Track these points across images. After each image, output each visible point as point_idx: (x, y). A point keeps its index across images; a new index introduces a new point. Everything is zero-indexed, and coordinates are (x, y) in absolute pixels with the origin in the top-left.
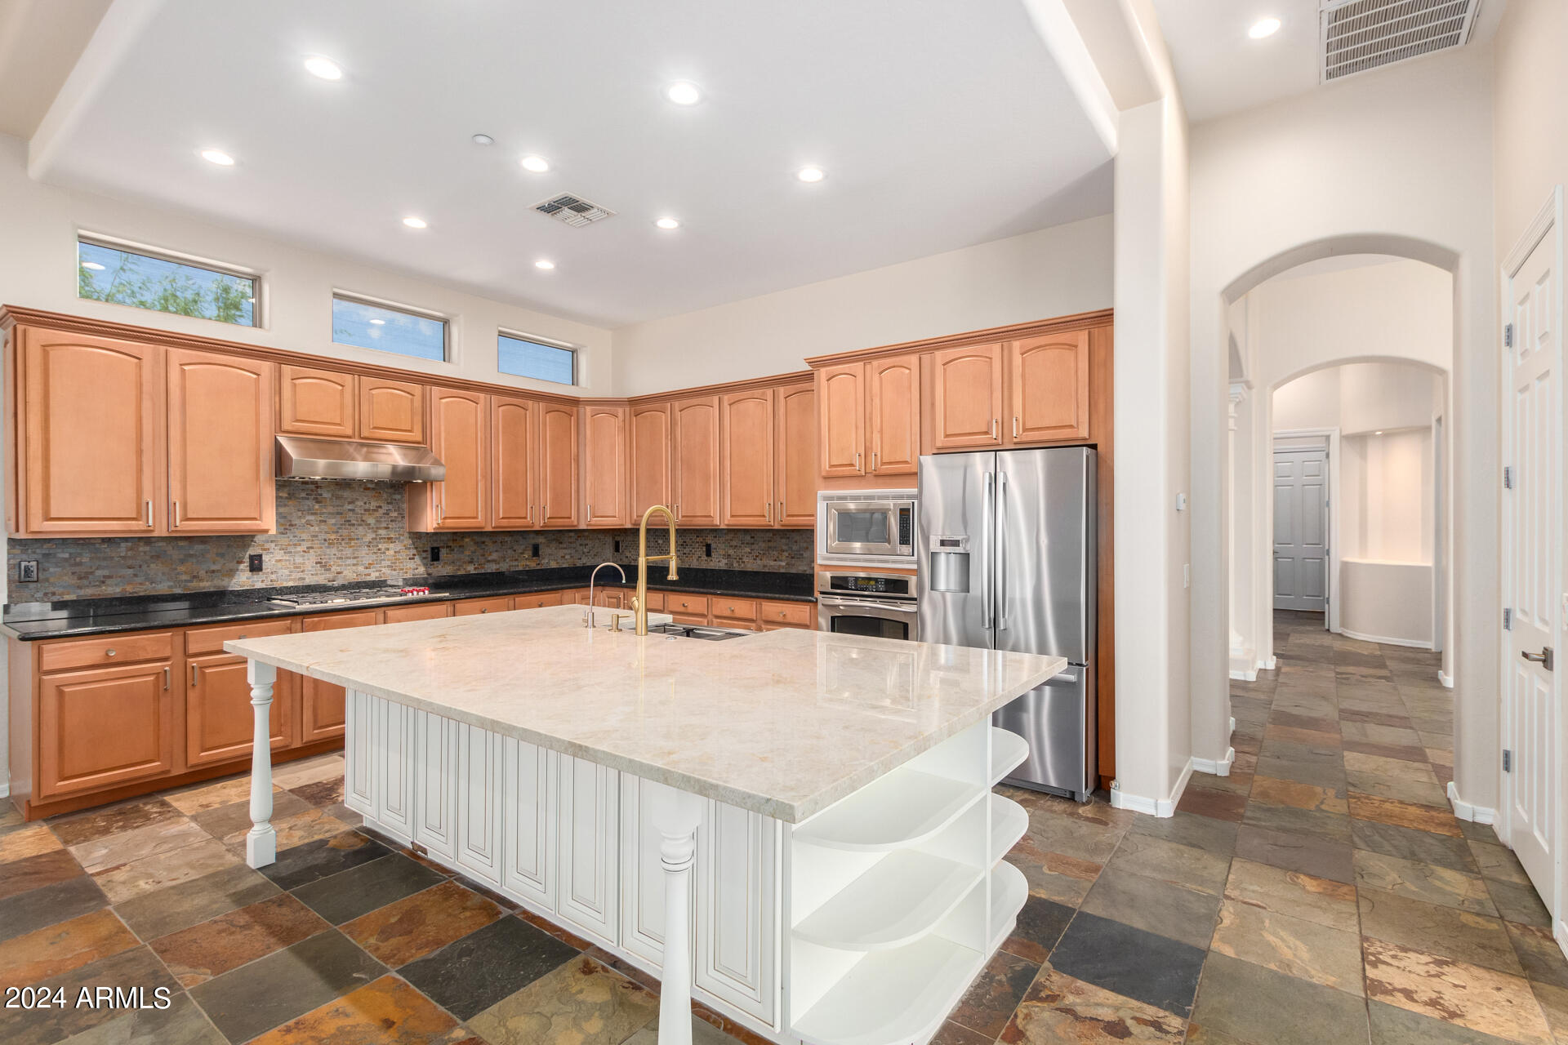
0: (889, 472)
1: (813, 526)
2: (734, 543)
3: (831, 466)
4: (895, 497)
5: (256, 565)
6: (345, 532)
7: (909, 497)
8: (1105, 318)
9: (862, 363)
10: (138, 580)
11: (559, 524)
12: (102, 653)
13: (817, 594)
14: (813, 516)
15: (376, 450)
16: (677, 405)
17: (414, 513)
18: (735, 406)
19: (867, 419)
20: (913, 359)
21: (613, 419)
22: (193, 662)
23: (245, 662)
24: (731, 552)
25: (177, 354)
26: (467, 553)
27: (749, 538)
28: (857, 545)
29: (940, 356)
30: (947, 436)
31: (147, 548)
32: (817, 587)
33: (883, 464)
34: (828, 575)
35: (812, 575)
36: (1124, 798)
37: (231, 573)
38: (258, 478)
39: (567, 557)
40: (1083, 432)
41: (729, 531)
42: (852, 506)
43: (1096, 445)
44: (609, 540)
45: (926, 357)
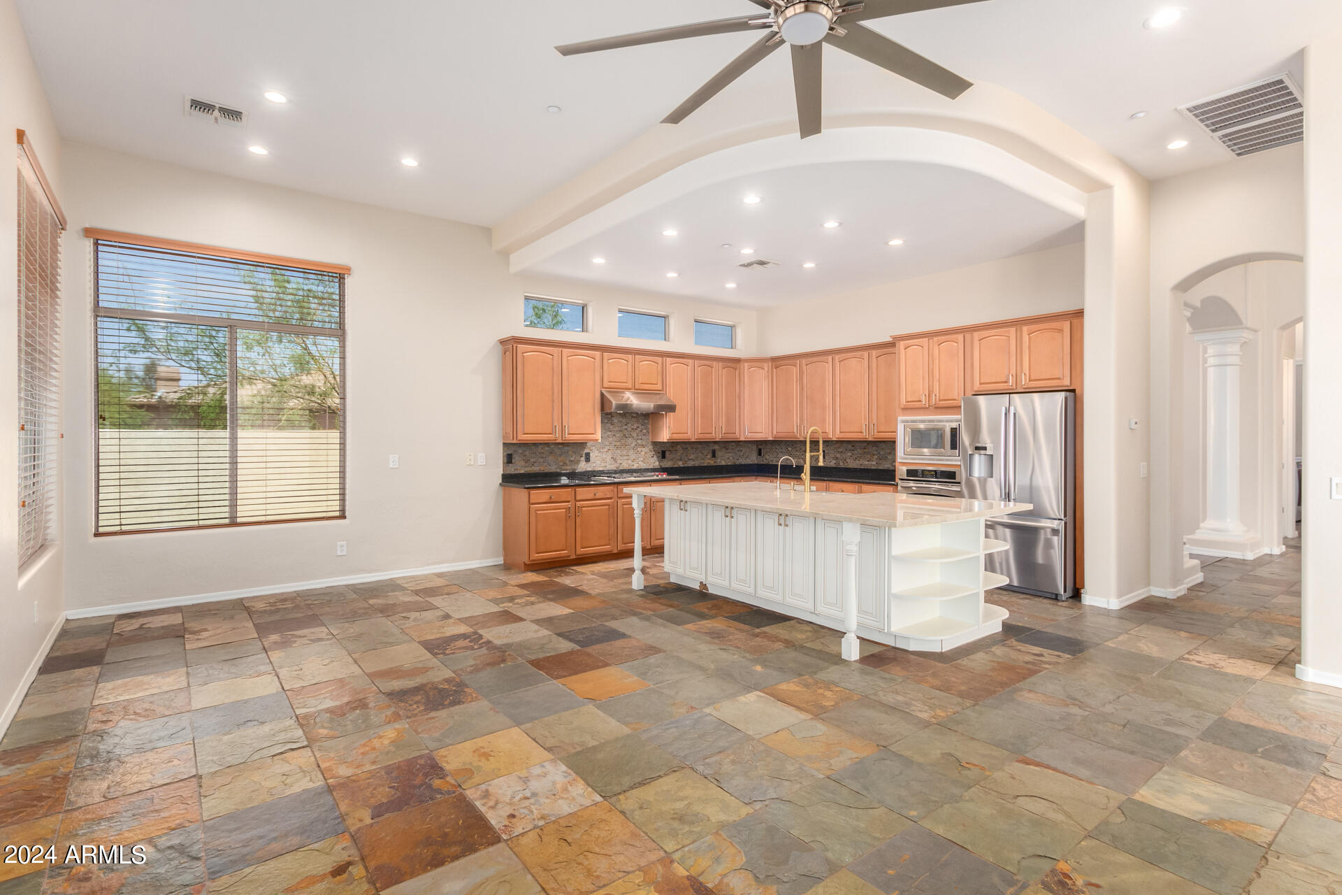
0: (944, 405)
1: (895, 438)
2: (840, 450)
3: (907, 402)
4: (947, 421)
5: (588, 459)
6: (623, 441)
7: (957, 421)
8: (1079, 314)
9: (927, 339)
10: (545, 464)
11: (730, 437)
12: (548, 497)
13: (897, 480)
14: (895, 432)
15: (620, 394)
16: (804, 361)
17: (655, 430)
18: (842, 363)
19: (931, 373)
20: (960, 337)
21: (761, 371)
22: (579, 504)
23: (631, 497)
24: (838, 455)
25: (566, 351)
26: (679, 454)
27: (850, 446)
28: (926, 450)
29: (977, 335)
30: (981, 384)
31: (548, 448)
32: (898, 476)
33: (940, 400)
34: (904, 469)
35: (895, 471)
36: (1088, 599)
37: (578, 462)
38: (594, 413)
39: (731, 458)
40: (1066, 382)
41: (837, 441)
42: (922, 426)
43: (1075, 390)
44: (754, 447)
45: (968, 336)
